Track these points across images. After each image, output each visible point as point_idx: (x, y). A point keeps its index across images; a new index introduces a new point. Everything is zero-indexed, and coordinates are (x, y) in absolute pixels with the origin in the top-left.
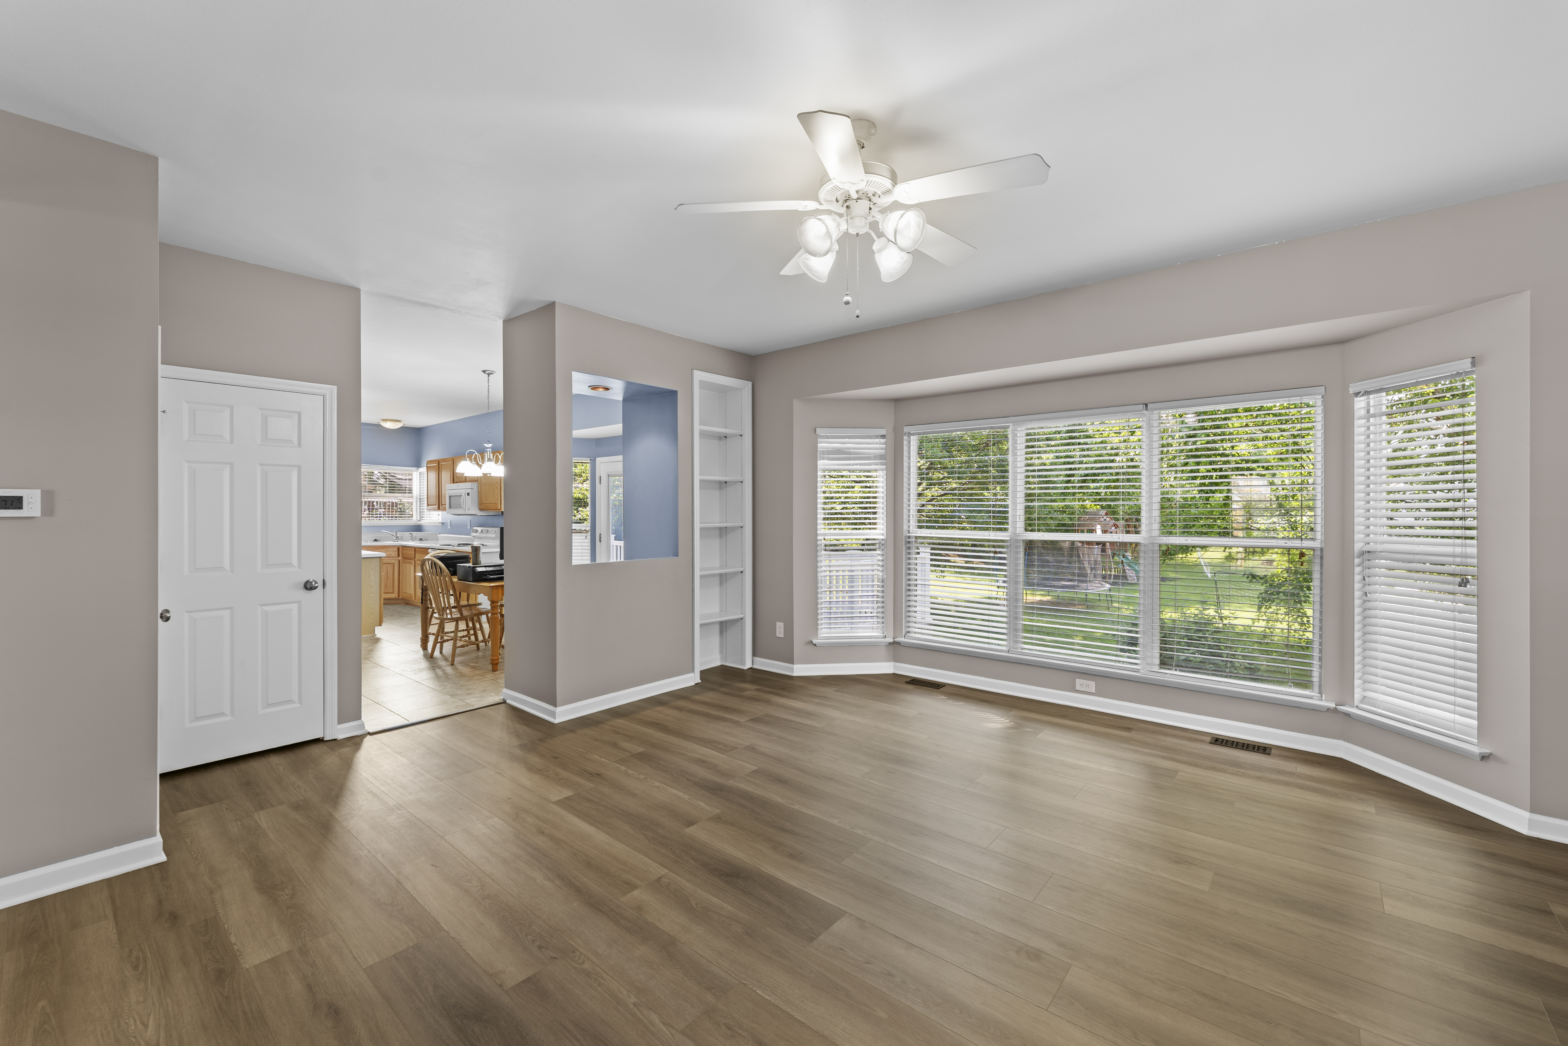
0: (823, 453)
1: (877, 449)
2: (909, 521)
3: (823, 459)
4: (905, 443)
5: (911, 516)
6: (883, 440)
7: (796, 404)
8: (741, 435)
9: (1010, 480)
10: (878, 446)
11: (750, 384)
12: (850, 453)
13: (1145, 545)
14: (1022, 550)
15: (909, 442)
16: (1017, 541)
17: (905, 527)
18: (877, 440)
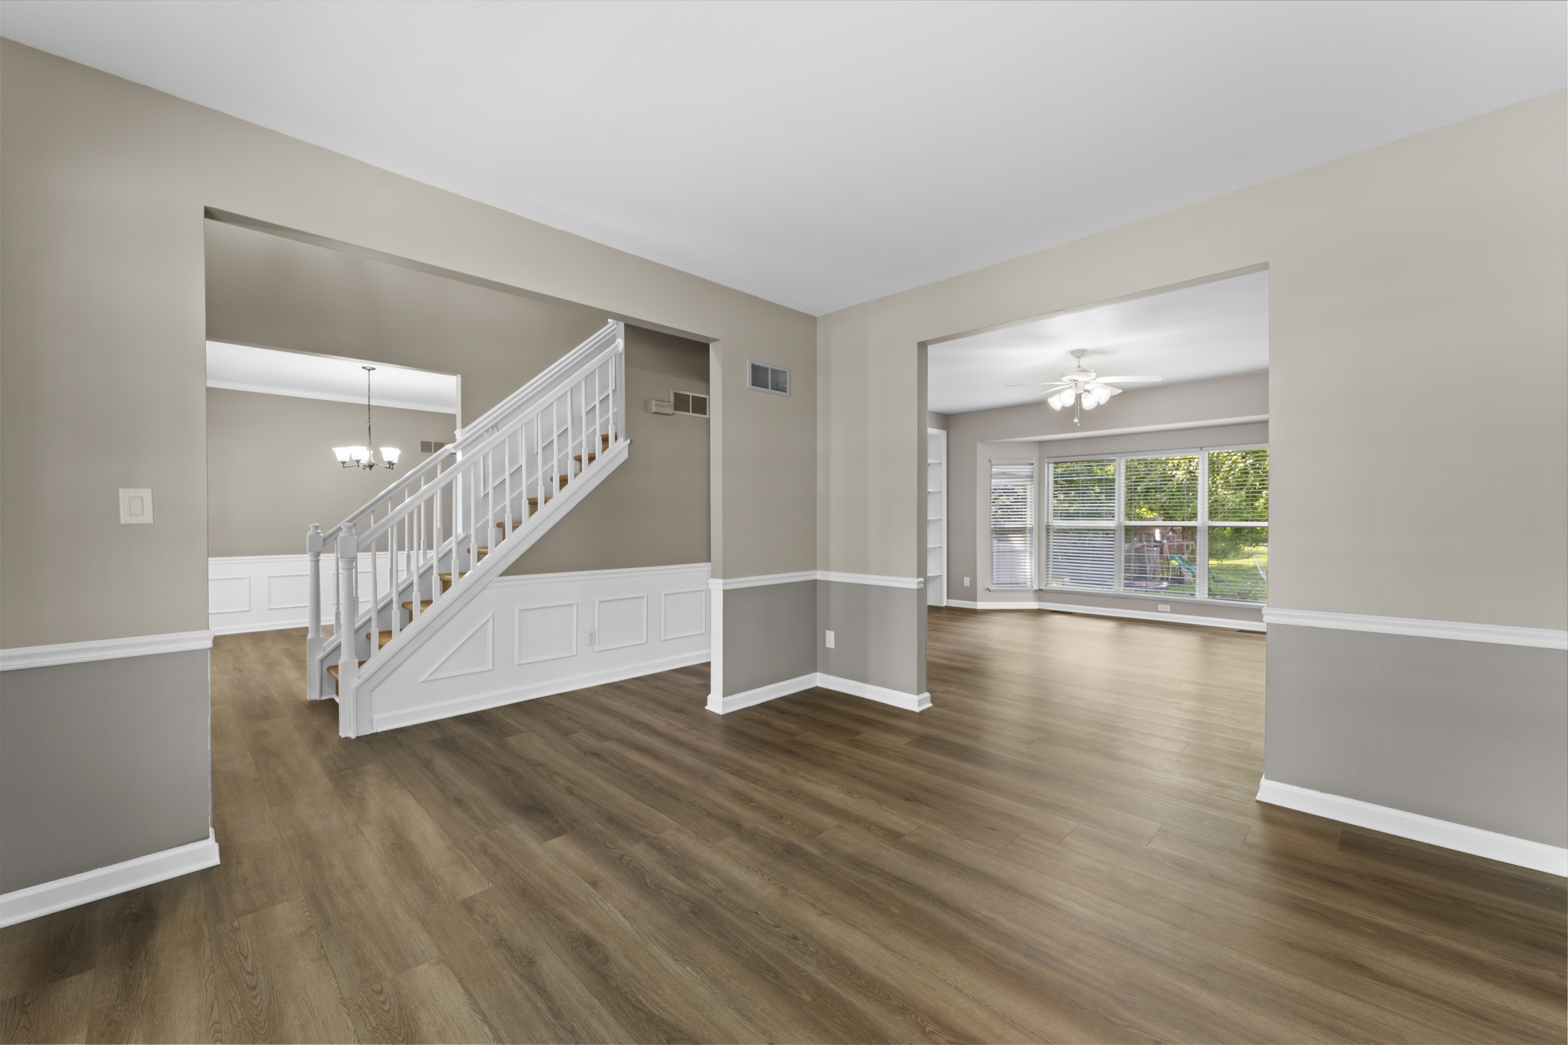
0: (995, 474)
1: (1027, 472)
2: (1048, 516)
3: (995, 478)
4: (1046, 468)
5: (1050, 513)
6: (1031, 467)
7: (979, 445)
8: (940, 464)
9: (1116, 491)
10: (1028, 470)
11: (946, 432)
12: (1011, 475)
13: (1200, 528)
14: (1123, 532)
15: (1048, 468)
16: (1121, 527)
17: (1046, 520)
18: (1028, 467)
